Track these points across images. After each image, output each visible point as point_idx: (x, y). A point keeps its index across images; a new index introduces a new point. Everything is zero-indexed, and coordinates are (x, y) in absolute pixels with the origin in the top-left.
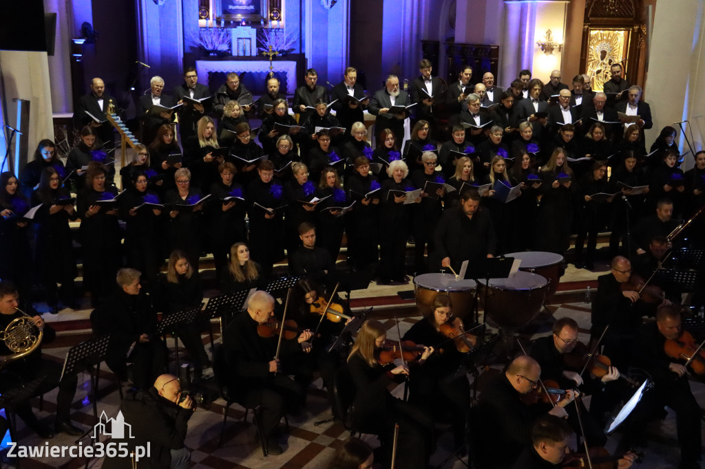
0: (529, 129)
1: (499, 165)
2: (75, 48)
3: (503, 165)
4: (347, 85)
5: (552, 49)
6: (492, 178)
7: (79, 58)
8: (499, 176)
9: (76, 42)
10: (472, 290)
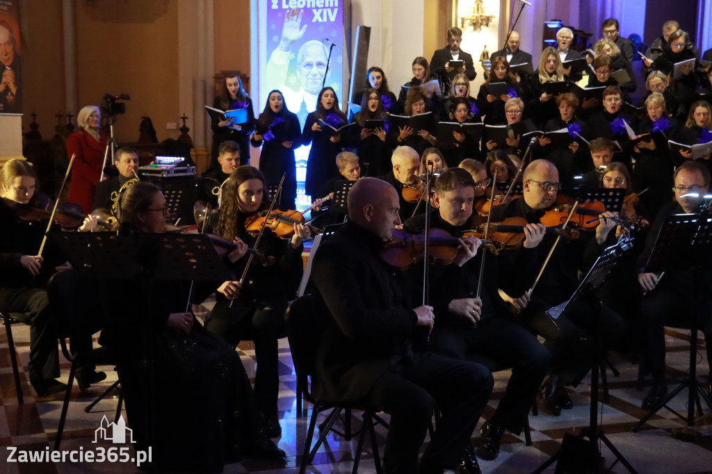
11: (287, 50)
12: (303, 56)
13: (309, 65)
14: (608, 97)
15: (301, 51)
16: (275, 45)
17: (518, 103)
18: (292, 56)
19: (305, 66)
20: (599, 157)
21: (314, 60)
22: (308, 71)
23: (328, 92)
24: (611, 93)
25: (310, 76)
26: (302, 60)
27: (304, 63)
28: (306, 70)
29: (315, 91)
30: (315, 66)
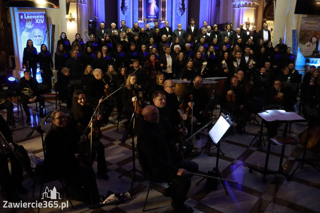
0: (227, 39)
1: (211, 49)
2: (90, 23)
3: (213, 49)
4: (166, 27)
5: (250, 24)
6: (209, 53)
7: (91, 26)
8: (211, 53)
9: (90, 21)
10: (188, 83)
11: (28, 32)
12: (33, 34)
13: (36, 36)
14: (132, 46)
15: (32, 32)
16: (24, 30)
17: (106, 48)
18: (30, 34)
19: (34, 37)
20: (136, 64)
21: (37, 35)
22: (36, 38)
23: (44, 46)
24: (133, 45)
25: (36, 40)
26: (33, 35)
27: (34, 36)
28: (35, 38)
29: (39, 44)
30: (38, 37)
